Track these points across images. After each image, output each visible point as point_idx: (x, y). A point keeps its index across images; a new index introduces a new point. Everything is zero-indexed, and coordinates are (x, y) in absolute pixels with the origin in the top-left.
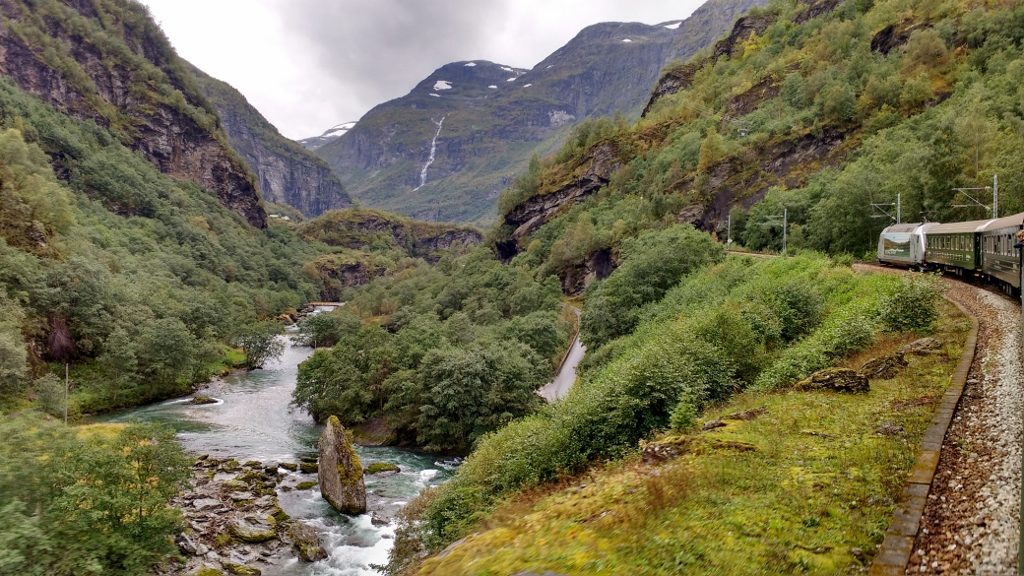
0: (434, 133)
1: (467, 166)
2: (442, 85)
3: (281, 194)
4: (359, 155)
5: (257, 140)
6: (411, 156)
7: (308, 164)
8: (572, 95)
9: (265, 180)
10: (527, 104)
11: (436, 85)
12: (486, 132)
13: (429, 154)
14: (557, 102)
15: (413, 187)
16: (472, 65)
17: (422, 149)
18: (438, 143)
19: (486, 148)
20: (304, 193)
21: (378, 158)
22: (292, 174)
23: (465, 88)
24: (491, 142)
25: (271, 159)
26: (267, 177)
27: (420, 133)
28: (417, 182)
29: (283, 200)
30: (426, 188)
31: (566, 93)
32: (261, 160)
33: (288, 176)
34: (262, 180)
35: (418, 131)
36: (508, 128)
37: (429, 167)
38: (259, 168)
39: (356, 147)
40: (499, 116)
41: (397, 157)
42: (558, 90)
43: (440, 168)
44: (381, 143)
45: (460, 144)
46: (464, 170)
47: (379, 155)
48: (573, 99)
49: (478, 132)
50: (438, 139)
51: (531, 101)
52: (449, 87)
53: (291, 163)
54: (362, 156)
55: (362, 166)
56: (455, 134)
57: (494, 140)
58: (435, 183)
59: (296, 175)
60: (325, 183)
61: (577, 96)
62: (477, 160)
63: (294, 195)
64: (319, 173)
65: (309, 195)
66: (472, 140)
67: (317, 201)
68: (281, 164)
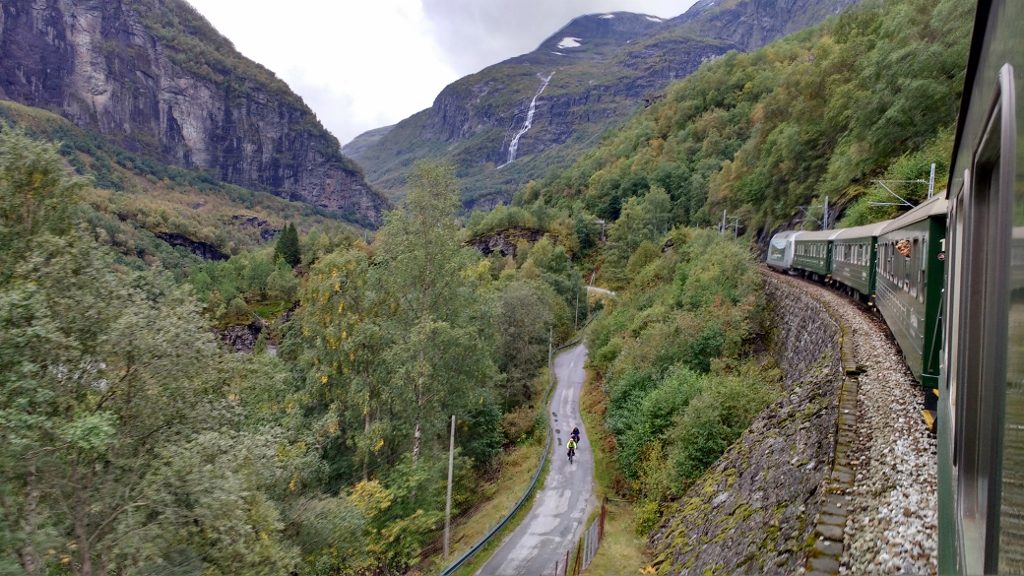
0: (535, 91)
1: (575, 135)
2: (569, 42)
3: (201, 146)
4: (444, 124)
5: (159, 48)
6: (501, 121)
7: (261, 97)
8: (740, 31)
9: (172, 120)
10: (670, 46)
11: (562, 43)
12: (607, 88)
13: (523, 119)
14: (717, 42)
15: (497, 163)
16: (610, 16)
17: (516, 112)
18: (538, 104)
19: (604, 110)
20: (249, 148)
21: (462, 126)
22: (228, 113)
23: (596, 45)
24: (612, 102)
25: (183, 83)
26: (176, 115)
27: (518, 91)
28: (502, 157)
29: (203, 156)
30: (513, 165)
31: (733, 29)
32: (164, 82)
33: (220, 117)
34: (164, 119)
35: (515, 88)
36: (639, 82)
37: (522, 137)
38: (160, 97)
39: (441, 114)
40: (629, 66)
41: (484, 123)
42: (719, 24)
43: (536, 138)
44: (468, 106)
45: (568, 104)
46: (569, 141)
47: (463, 123)
48: (743, 36)
49: (595, 88)
50: (540, 99)
51: (675, 41)
52: (578, 45)
53: (227, 94)
54: (446, 126)
55: (444, 137)
56: (563, 91)
57: (617, 99)
58: (526, 159)
59: (235, 113)
60: (293, 134)
61: (749, 32)
62: (591, 127)
63: (229, 151)
64: (282, 116)
65: (259, 150)
66: (586, 98)
67: (275, 164)
68: (204, 94)
